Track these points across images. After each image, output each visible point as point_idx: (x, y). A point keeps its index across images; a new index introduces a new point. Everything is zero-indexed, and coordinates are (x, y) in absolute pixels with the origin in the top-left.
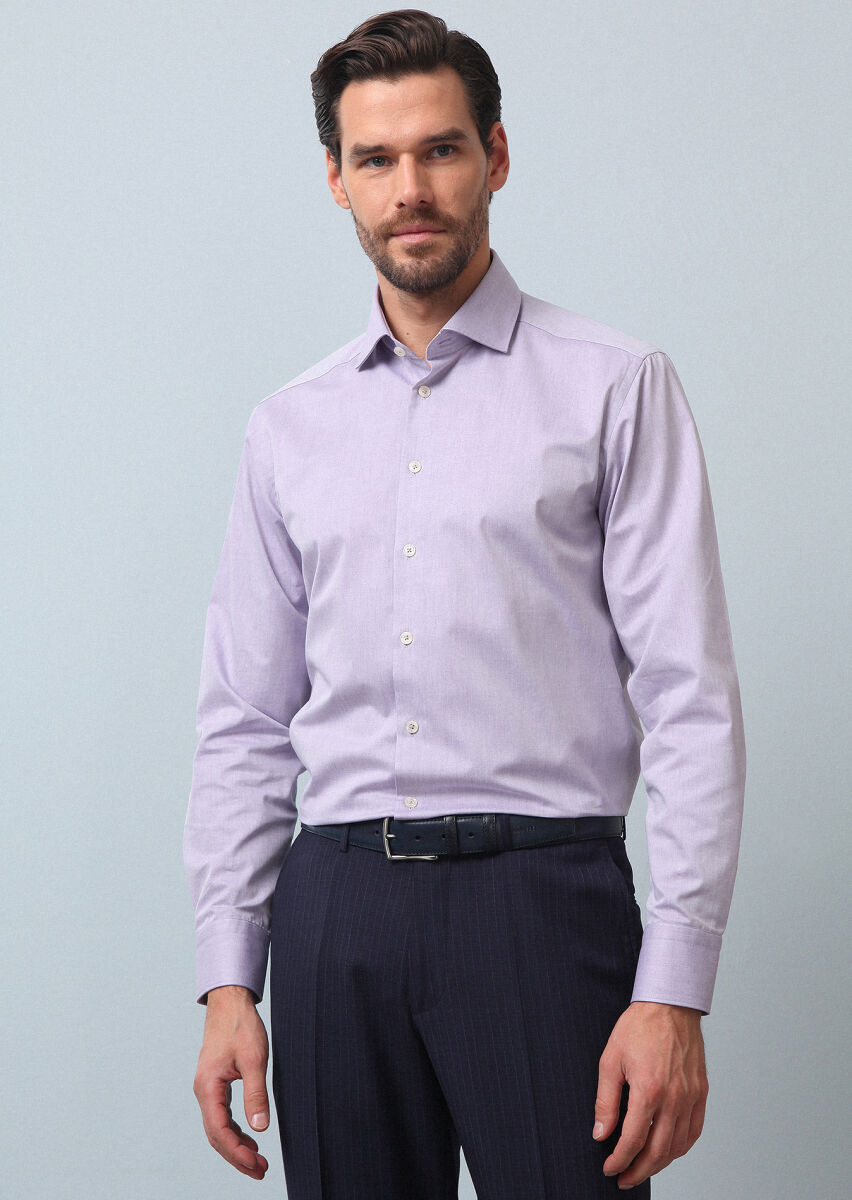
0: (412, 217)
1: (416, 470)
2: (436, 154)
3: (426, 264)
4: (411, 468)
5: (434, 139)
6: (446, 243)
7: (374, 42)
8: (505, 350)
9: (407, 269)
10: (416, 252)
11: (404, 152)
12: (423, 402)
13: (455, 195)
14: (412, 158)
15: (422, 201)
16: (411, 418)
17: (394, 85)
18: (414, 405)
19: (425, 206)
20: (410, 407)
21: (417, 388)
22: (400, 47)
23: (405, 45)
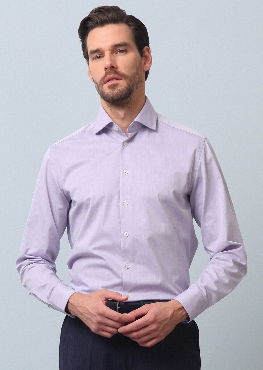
1: (126, 173)
2: (119, 53)
4: (124, 172)
8: (154, 129)
10: (112, 87)
12: (125, 148)
15: (112, 67)
16: (122, 154)
18: (123, 149)
20: (122, 150)
21: (123, 143)
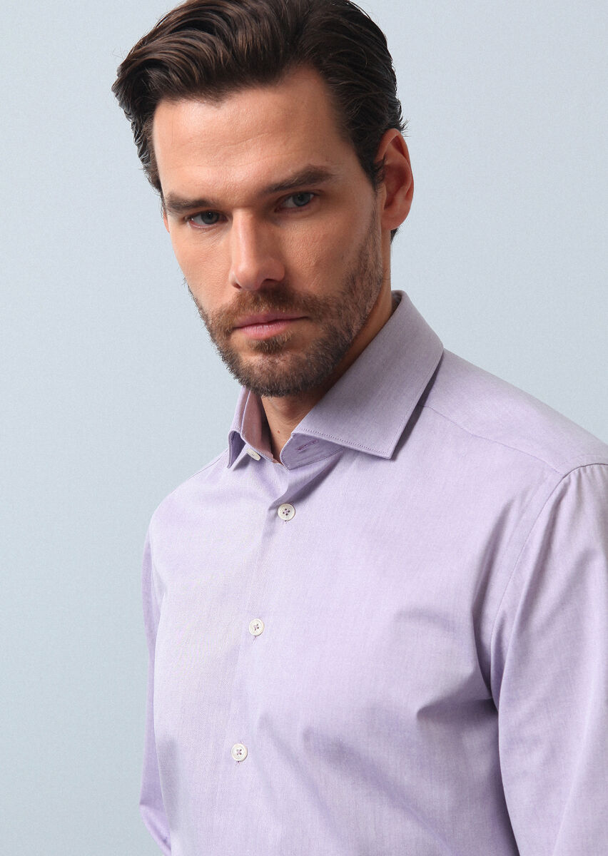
0: (256, 301)
2: (290, 203)
3: (283, 362)
4: (252, 628)
5: (280, 187)
6: (310, 332)
7: (182, 43)
9: (256, 372)
10: (268, 347)
11: (238, 207)
12: (282, 527)
13: (317, 265)
14: (251, 216)
15: (267, 280)
16: (264, 552)
17: (219, 107)
19: (273, 285)
21: (274, 508)
22: (221, 48)
23: (228, 44)
